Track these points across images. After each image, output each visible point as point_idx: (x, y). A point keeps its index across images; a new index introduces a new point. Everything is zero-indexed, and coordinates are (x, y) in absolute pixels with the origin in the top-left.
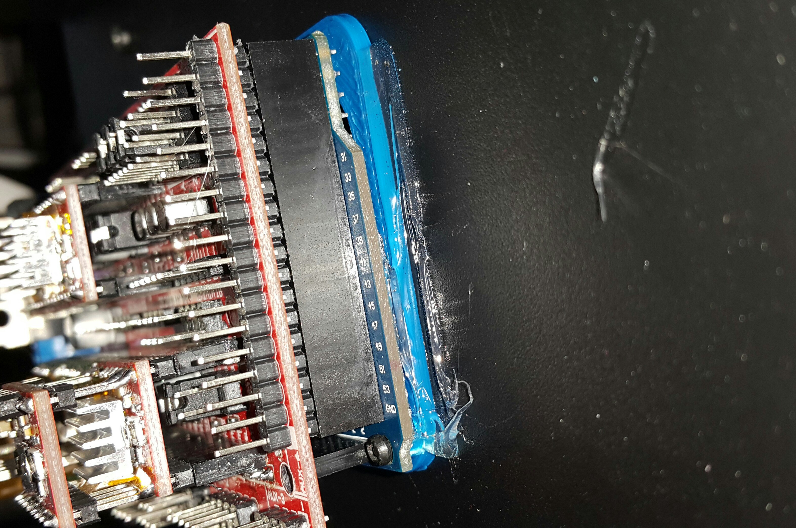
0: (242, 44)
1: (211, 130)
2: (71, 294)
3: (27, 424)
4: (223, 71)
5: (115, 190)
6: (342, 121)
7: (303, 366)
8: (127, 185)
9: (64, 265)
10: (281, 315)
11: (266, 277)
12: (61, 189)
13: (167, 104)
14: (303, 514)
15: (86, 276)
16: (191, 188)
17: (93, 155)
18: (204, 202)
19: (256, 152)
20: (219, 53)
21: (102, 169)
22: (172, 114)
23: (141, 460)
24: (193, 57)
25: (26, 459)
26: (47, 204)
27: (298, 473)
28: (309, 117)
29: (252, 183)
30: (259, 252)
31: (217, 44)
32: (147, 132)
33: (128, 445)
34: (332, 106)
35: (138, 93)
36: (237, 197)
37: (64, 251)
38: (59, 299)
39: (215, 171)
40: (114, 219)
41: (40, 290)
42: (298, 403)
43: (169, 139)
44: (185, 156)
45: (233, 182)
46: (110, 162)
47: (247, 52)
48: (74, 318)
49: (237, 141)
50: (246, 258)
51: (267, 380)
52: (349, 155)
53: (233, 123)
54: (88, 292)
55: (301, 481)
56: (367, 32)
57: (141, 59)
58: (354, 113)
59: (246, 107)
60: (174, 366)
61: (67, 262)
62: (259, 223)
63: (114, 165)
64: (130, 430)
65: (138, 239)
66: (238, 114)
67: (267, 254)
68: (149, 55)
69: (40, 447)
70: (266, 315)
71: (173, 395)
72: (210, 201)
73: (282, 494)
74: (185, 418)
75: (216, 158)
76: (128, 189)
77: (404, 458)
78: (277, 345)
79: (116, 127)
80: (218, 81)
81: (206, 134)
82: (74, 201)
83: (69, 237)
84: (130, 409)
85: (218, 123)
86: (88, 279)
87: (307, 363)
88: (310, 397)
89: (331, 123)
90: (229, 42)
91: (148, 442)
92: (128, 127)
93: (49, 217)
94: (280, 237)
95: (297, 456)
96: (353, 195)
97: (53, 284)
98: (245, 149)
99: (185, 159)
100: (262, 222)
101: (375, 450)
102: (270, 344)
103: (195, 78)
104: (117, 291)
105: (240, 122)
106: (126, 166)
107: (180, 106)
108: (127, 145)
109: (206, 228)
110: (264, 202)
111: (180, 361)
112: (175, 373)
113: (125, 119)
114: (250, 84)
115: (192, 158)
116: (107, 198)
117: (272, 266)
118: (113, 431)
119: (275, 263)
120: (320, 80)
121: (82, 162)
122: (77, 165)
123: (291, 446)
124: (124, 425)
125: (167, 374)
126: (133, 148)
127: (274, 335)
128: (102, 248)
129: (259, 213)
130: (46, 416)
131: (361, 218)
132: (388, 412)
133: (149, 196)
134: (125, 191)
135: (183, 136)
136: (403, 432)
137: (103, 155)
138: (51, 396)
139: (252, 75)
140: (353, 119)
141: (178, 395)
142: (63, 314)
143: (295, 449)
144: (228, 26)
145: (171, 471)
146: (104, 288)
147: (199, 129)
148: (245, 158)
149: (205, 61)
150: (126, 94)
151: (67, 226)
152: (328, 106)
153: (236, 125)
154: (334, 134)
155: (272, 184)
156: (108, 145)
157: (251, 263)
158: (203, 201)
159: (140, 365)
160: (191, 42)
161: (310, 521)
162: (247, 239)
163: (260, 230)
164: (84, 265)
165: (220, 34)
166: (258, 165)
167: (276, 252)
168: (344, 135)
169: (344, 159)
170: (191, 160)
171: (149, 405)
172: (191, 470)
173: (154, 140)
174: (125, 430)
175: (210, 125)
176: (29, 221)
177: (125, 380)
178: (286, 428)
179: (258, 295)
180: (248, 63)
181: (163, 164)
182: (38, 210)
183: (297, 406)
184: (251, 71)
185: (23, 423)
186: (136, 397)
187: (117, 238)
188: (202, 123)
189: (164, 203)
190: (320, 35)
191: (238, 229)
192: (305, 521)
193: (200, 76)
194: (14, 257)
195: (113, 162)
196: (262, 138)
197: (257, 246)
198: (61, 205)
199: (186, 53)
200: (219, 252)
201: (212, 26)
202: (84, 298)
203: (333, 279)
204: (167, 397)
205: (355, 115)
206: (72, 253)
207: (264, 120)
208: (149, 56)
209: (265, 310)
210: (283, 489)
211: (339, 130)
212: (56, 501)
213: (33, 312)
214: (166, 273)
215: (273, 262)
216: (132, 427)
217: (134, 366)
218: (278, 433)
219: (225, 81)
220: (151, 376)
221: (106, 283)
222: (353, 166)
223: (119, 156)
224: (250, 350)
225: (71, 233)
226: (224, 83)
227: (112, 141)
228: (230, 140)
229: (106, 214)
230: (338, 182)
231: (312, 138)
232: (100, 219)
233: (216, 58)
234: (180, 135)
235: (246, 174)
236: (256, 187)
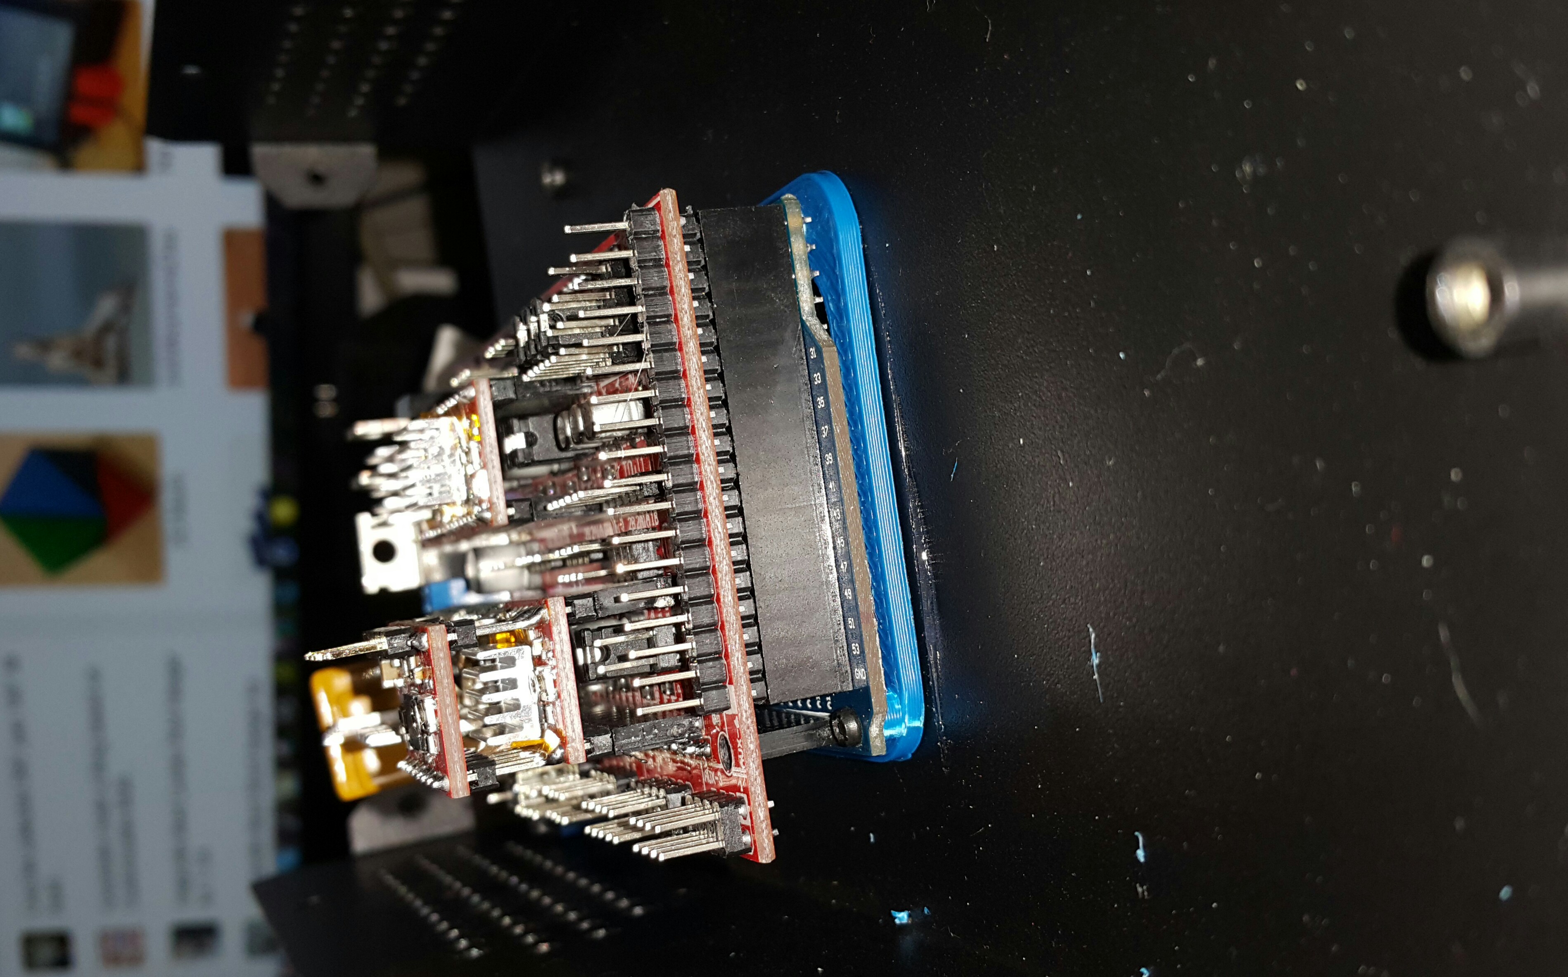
0: (692, 212)
1: (648, 318)
2: (476, 516)
3: (418, 666)
4: (665, 246)
5: (536, 387)
6: (814, 307)
7: (750, 613)
8: (550, 381)
9: (469, 479)
10: (723, 547)
11: (707, 499)
12: (469, 383)
13: (598, 286)
14: (742, 795)
15: (495, 494)
16: (627, 387)
17: (511, 342)
18: (640, 405)
19: (702, 345)
20: (662, 226)
21: (520, 360)
22: (605, 296)
23: (551, 721)
24: (631, 229)
25: (416, 707)
26: (451, 403)
27: (737, 743)
28: (772, 301)
29: (694, 383)
30: (700, 467)
31: (660, 214)
32: (574, 318)
33: (536, 700)
34: (802, 289)
35: (567, 270)
36: (676, 400)
37: (470, 462)
38: (461, 523)
39: (651, 368)
40: (532, 424)
41: (437, 512)
42: (740, 656)
43: (601, 327)
44: (618, 348)
45: (671, 382)
46: (530, 352)
47: (698, 220)
48: (478, 553)
49: (679, 331)
50: (684, 475)
51: (704, 627)
52: (819, 351)
53: (675, 309)
54: (497, 515)
55: (740, 753)
56: (851, 195)
57: (570, 232)
58: (832, 297)
59: (692, 289)
60: (594, 605)
61: (472, 476)
62: (701, 432)
63: (535, 356)
64: (539, 680)
65: (561, 449)
66: (682, 299)
67: (708, 470)
68: (578, 227)
69: (434, 693)
70: (705, 546)
71: (593, 642)
72: (646, 403)
73: (719, 773)
74: (606, 672)
75: (653, 352)
76: (551, 386)
77: (876, 737)
78: (717, 582)
79: (539, 311)
80: (660, 259)
81: (643, 323)
82: (485, 399)
83: (476, 445)
84: (540, 657)
85: (658, 310)
86: (498, 498)
87: (756, 610)
88: (758, 653)
89: (800, 310)
90: (674, 212)
91: (559, 696)
92: (553, 311)
93: (454, 419)
94: (729, 451)
95: (736, 722)
96: (823, 401)
97: (454, 503)
98: (688, 342)
99: (619, 351)
100: (704, 431)
101: (841, 726)
102: (709, 581)
103: (632, 255)
104: (532, 514)
105: (683, 309)
106: (549, 359)
107: (615, 287)
108: (550, 333)
109: (643, 438)
110: (708, 407)
111: (601, 599)
112: (594, 614)
113: (549, 301)
114: (700, 261)
115: (626, 350)
116: (524, 396)
117: (715, 485)
118: (519, 683)
119: (719, 482)
120: (790, 256)
121: (496, 351)
122: (490, 353)
123: (730, 710)
124: (532, 675)
125: (585, 615)
126: (557, 337)
127: (714, 572)
128: (516, 460)
129: (701, 420)
130: (442, 655)
131: (831, 430)
132: (858, 678)
133: (577, 395)
134: (547, 389)
135: (617, 323)
136: (873, 703)
137: (522, 344)
138: (448, 632)
139: (703, 250)
140: (831, 305)
141: (598, 643)
142: (464, 546)
143: (734, 713)
144: (674, 192)
145: (584, 733)
146: (516, 510)
147: (635, 316)
148: (687, 353)
149: (645, 234)
150: (552, 271)
151: (475, 431)
152: (797, 287)
153: (678, 312)
154: (803, 323)
155: (721, 385)
156: (529, 331)
157: (689, 481)
158: (638, 402)
159: (554, 602)
160: (629, 212)
161: (749, 804)
162: (686, 452)
163: (702, 441)
164: (493, 480)
165: (663, 202)
166: (703, 361)
167: (721, 470)
168: (815, 325)
169: (813, 356)
170: (625, 353)
171: (562, 651)
172: (610, 735)
173: (583, 328)
174: (533, 681)
175: (647, 311)
176: (429, 423)
177: (535, 620)
178: (725, 687)
179: (697, 521)
180: (698, 235)
181: (592, 357)
182: (441, 410)
183: (738, 659)
184: (702, 244)
185: (413, 666)
186: (548, 642)
187: (535, 447)
188: (639, 309)
189: (589, 404)
190: (790, 199)
191: (675, 440)
192: (743, 803)
193: (638, 253)
194: (409, 468)
195: (533, 352)
196: (711, 327)
197: (698, 460)
198: (469, 405)
199: (623, 225)
200: (656, 468)
201: (656, 193)
202: (492, 521)
203: (794, 506)
204: (586, 646)
205: (832, 299)
206: (480, 464)
207: (715, 306)
208: (578, 229)
209: (705, 540)
210: (721, 766)
211: (810, 318)
212: (448, 757)
213: (426, 544)
214: (590, 492)
215: (716, 481)
216: (540, 678)
217: (546, 602)
218: (714, 692)
219: (667, 258)
220: (565, 617)
221: (519, 504)
222: (823, 364)
223: (541, 345)
224: (684, 589)
225: (479, 440)
226: (666, 262)
227: (533, 327)
228: (671, 331)
229: (523, 417)
230: (806, 384)
231: (774, 329)
232: (516, 423)
233: (658, 231)
234: (614, 321)
235: (688, 372)
236: (698, 389)
